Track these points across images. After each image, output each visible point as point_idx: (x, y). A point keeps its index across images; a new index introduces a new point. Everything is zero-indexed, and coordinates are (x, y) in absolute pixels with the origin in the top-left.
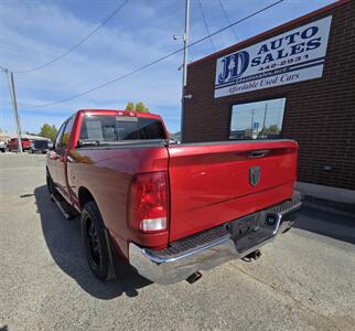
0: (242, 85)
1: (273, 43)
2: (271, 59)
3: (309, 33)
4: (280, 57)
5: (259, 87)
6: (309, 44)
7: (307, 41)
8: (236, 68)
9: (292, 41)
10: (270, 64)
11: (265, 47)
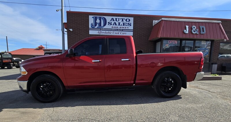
0: (105, 31)
1: (116, 19)
2: (116, 25)
3: (128, 20)
4: (119, 25)
5: (112, 34)
6: (128, 24)
7: (127, 23)
8: (100, 23)
9: (123, 21)
10: (116, 26)
11: (113, 19)
